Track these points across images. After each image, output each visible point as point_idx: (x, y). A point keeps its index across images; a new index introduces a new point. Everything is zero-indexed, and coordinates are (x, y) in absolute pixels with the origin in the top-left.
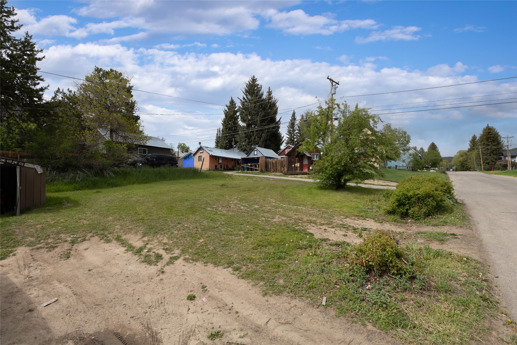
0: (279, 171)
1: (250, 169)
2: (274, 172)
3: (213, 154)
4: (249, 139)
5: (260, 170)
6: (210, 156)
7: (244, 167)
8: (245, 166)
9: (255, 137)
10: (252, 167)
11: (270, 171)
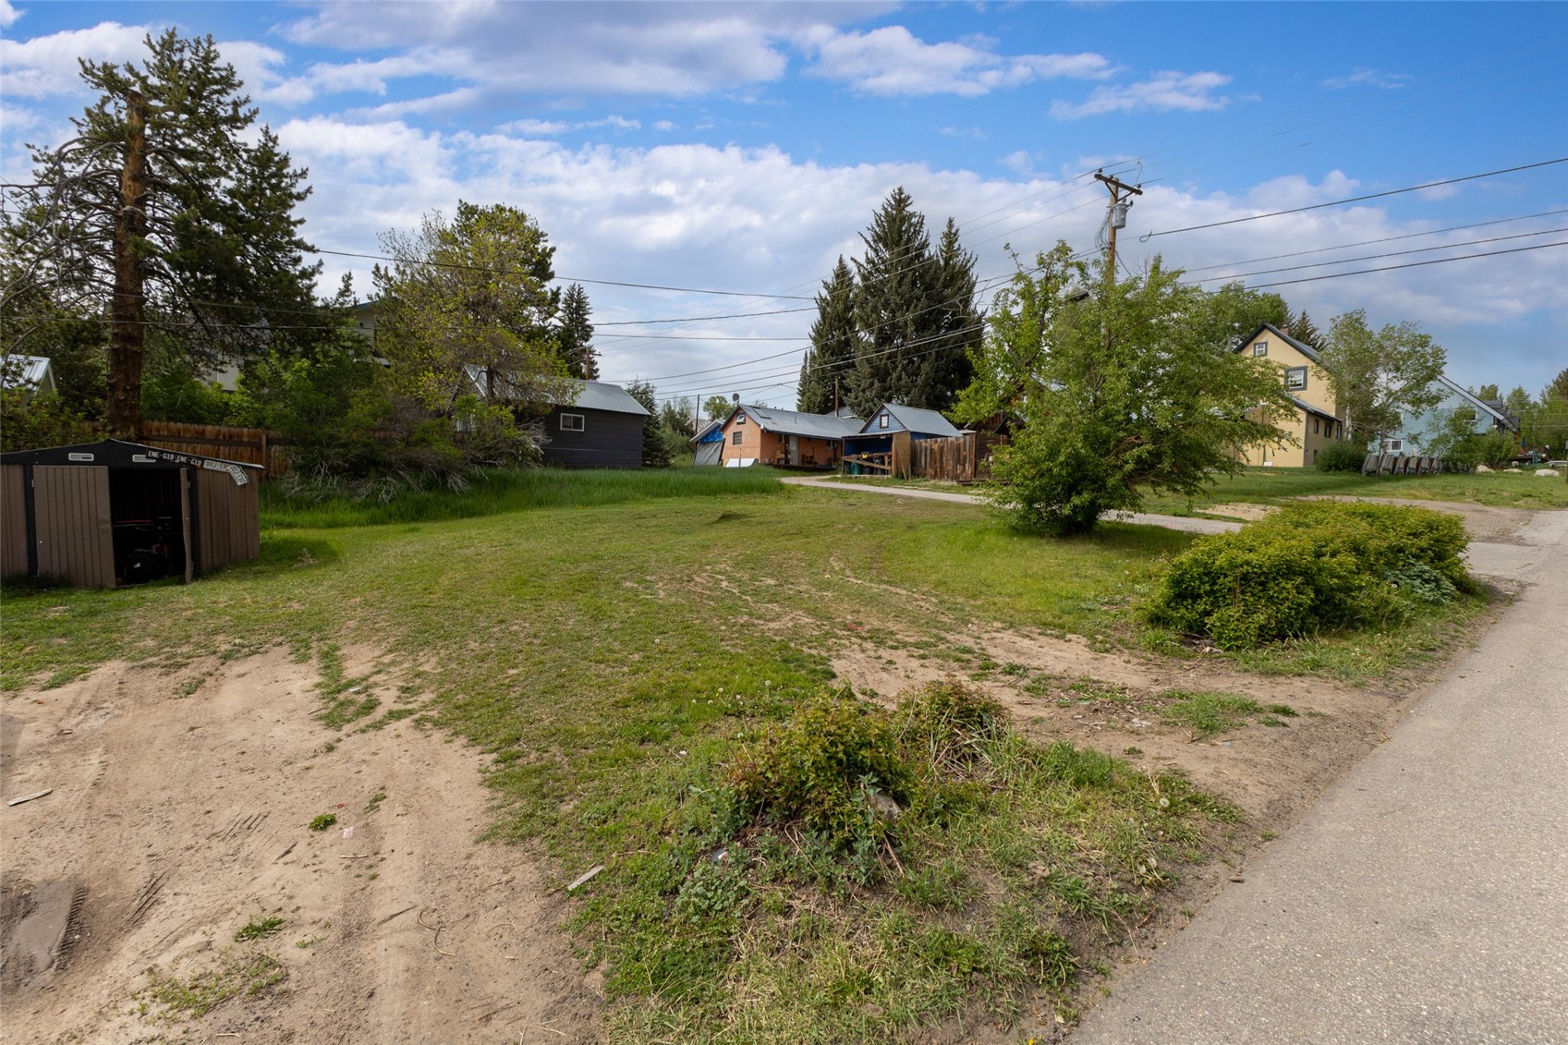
0: (951, 473)
1: (867, 470)
2: (934, 477)
3: (771, 427)
4: (883, 380)
5: (894, 471)
6: (762, 431)
7: (850, 463)
8: (853, 459)
9: (901, 375)
10: (871, 464)
11: (924, 475)
